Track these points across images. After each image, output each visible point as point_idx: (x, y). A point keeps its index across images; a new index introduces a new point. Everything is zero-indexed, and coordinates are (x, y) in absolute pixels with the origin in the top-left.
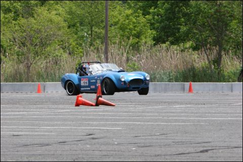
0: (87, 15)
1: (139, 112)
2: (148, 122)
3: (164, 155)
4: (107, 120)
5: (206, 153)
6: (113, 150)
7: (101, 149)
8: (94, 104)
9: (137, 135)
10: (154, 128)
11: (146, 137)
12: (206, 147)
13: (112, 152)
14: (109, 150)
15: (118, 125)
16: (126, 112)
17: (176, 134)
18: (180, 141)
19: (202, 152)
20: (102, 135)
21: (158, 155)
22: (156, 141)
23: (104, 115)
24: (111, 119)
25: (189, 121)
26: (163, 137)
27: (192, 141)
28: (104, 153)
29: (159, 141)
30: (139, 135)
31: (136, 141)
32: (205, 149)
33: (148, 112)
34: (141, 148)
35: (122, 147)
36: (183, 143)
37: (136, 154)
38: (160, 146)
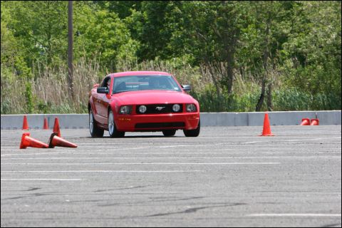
0: (43, 18)
1: (110, 156)
2: (121, 169)
3: (133, 218)
4: (62, 168)
5: (193, 213)
6: (62, 210)
7: (44, 210)
8: (47, 145)
9: (100, 189)
10: (128, 179)
11: (114, 192)
12: (194, 204)
13: (59, 214)
14: (56, 210)
15: (77, 175)
16: (91, 156)
17: (157, 187)
18: (160, 196)
19: (187, 211)
20: (51, 190)
21: (124, 218)
22: (127, 196)
23: (59, 161)
24: (68, 166)
25: (178, 167)
26: (138, 190)
27: (177, 195)
28: (48, 215)
29: (129, 197)
30: (104, 188)
31: (98, 197)
32: (193, 207)
33: (122, 156)
34: (101, 208)
35: (75, 207)
36: (162, 199)
37: (93, 216)
38: (130, 204)
